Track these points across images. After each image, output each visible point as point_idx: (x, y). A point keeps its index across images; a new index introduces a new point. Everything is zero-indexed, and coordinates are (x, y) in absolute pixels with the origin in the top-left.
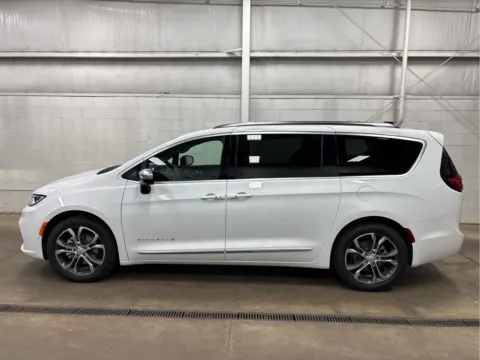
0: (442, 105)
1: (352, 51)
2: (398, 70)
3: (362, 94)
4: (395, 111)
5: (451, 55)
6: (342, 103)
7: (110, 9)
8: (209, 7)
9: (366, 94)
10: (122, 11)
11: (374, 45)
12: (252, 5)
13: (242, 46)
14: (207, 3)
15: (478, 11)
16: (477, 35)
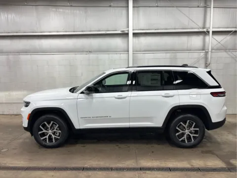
0: (228, 54)
1: (183, 29)
2: (207, 38)
3: (189, 50)
4: (206, 58)
6: (179, 55)
7: (61, 10)
8: (111, 8)
9: (190, 50)
10: (67, 11)
11: (194, 25)
12: (133, 7)
13: (128, 28)
14: (110, 6)
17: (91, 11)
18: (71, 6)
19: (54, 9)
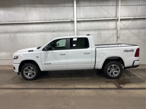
0: (130, 31)
2: (118, 22)
3: (108, 29)
4: (117, 34)
5: (132, 18)
6: (103, 32)
7: (38, 9)
9: (109, 30)
10: (41, 10)
11: (111, 16)
12: (76, 6)
13: (74, 18)
14: (64, 6)
15: (139, 5)
16: (140, 12)
17: (54, 9)
18: (43, 7)
19: (34, 9)
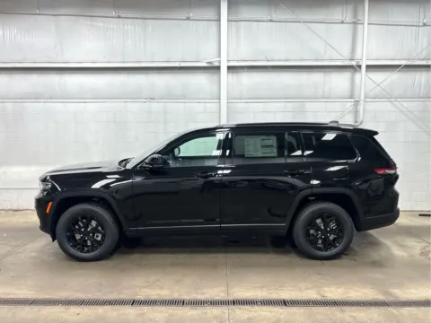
0: (395, 106)
1: (317, 60)
2: (358, 76)
3: (327, 98)
4: (356, 112)
5: (404, 63)
6: (309, 106)
7: (102, 24)
8: (191, 22)
10: (112, 26)
11: (336, 56)
12: (228, 21)
13: (220, 56)
14: (188, 19)
15: (424, 25)
16: (425, 46)
17: (153, 26)
18: (119, 17)
19: (87, 21)
